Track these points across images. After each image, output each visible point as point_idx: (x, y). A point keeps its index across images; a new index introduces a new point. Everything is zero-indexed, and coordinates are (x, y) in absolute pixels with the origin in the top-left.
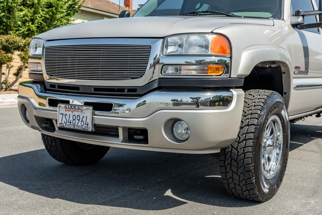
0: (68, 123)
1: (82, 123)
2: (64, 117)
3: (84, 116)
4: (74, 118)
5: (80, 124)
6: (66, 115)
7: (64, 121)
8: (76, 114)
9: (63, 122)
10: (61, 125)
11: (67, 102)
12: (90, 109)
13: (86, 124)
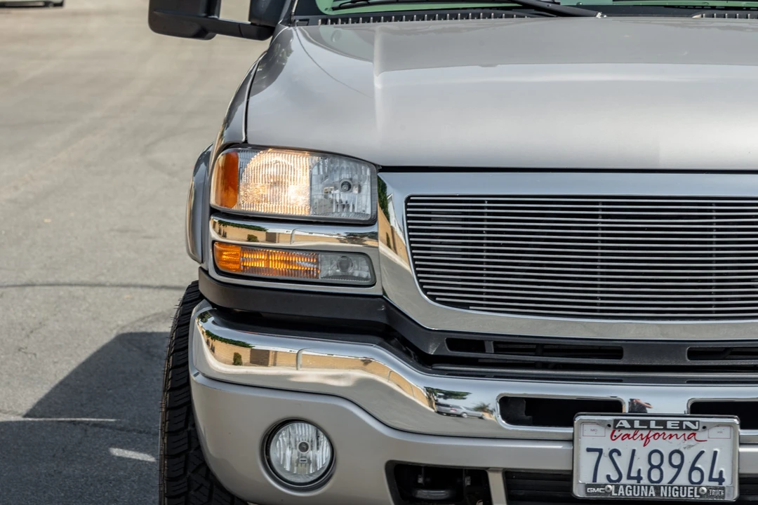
0: (624, 481)
1: (696, 477)
2: (605, 460)
3: (702, 453)
4: (656, 460)
5: (682, 480)
6: (615, 455)
7: (608, 477)
8: (665, 446)
9: (601, 479)
10: (593, 490)
11: (613, 406)
12: (730, 425)
13: (711, 479)
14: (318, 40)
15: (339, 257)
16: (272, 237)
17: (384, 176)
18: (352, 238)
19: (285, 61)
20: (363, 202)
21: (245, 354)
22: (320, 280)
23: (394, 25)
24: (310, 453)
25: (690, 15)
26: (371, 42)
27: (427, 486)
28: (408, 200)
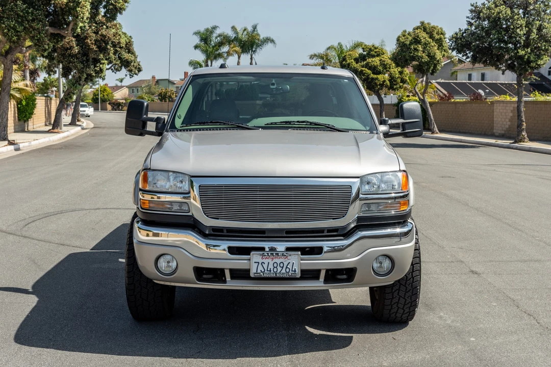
0: (266, 271)
1: (288, 270)
2: (260, 265)
3: (289, 263)
4: (275, 265)
5: (284, 271)
6: (263, 264)
7: (261, 271)
8: (278, 261)
9: (259, 271)
10: (256, 275)
11: (263, 249)
12: (298, 254)
13: (292, 271)
14: (176, 136)
15: (179, 204)
16: (159, 198)
17: (192, 179)
18: (184, 198)
19: (165, 143)
20: (186, 186)
21: (151, 234)
22: (173, 210)
23: (198, 132)
24: (170, 264)
25: (288, 129)
26: (191, 136)
27: (206, 274)
28: (200, 186)
